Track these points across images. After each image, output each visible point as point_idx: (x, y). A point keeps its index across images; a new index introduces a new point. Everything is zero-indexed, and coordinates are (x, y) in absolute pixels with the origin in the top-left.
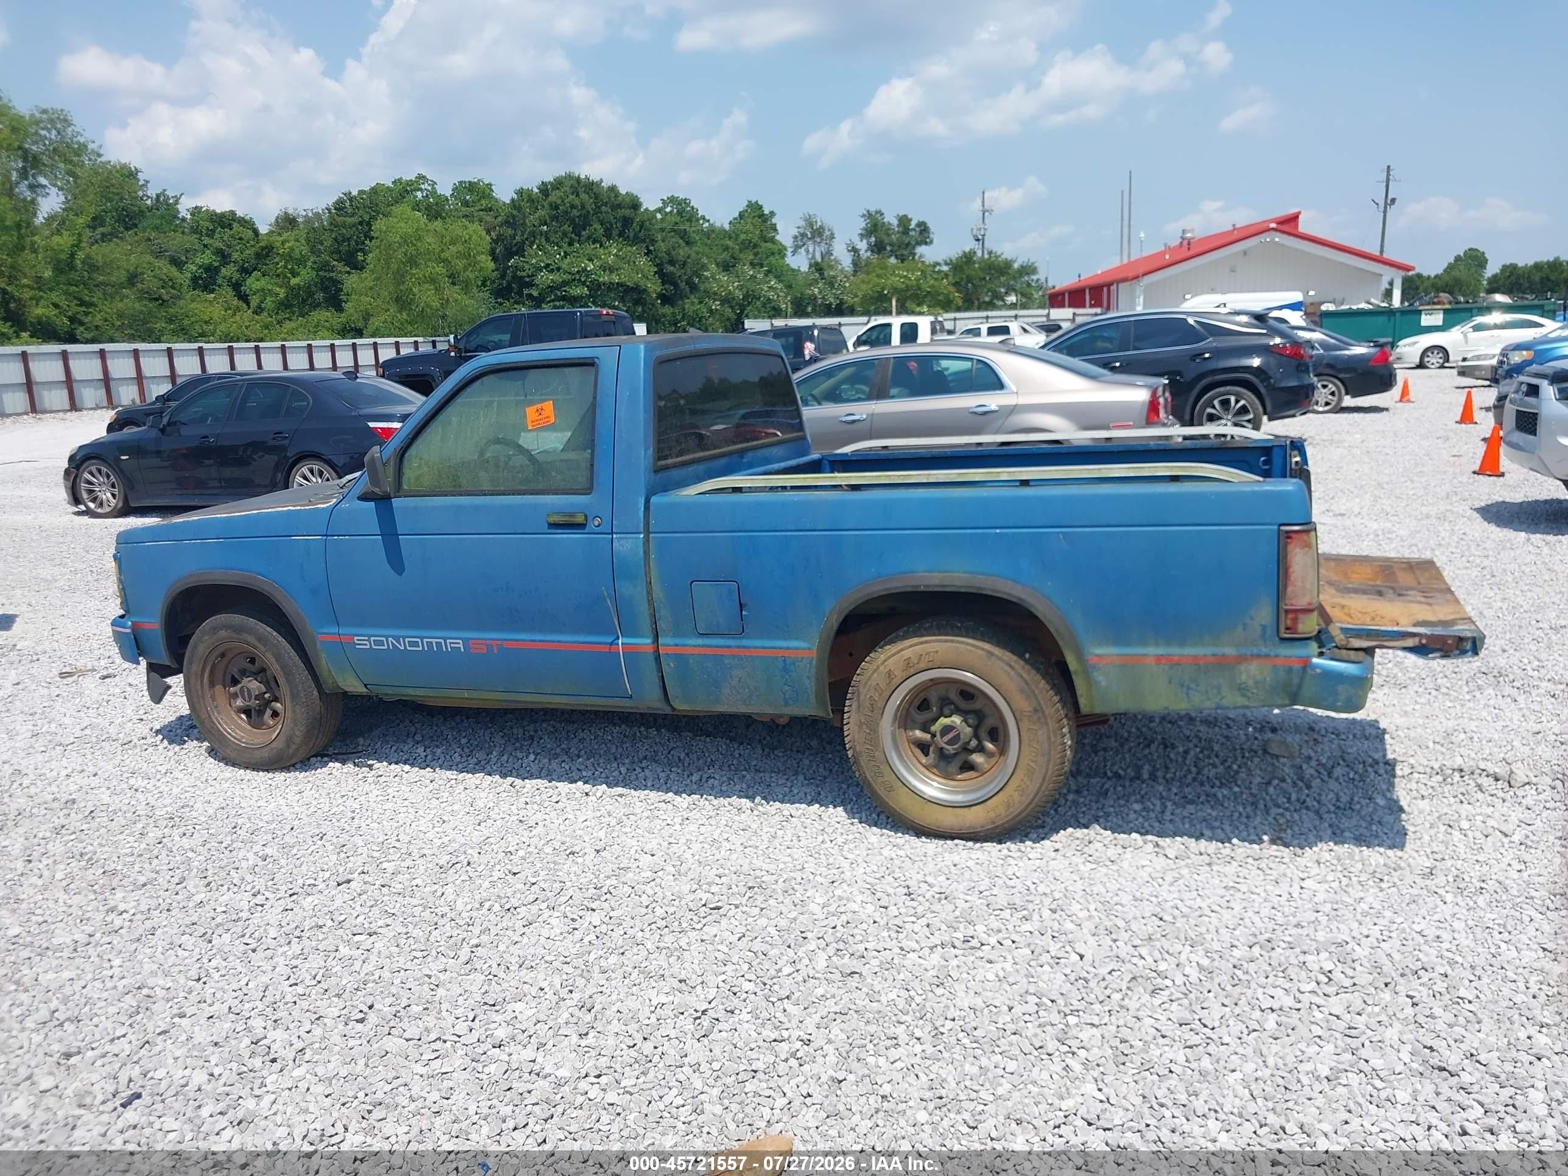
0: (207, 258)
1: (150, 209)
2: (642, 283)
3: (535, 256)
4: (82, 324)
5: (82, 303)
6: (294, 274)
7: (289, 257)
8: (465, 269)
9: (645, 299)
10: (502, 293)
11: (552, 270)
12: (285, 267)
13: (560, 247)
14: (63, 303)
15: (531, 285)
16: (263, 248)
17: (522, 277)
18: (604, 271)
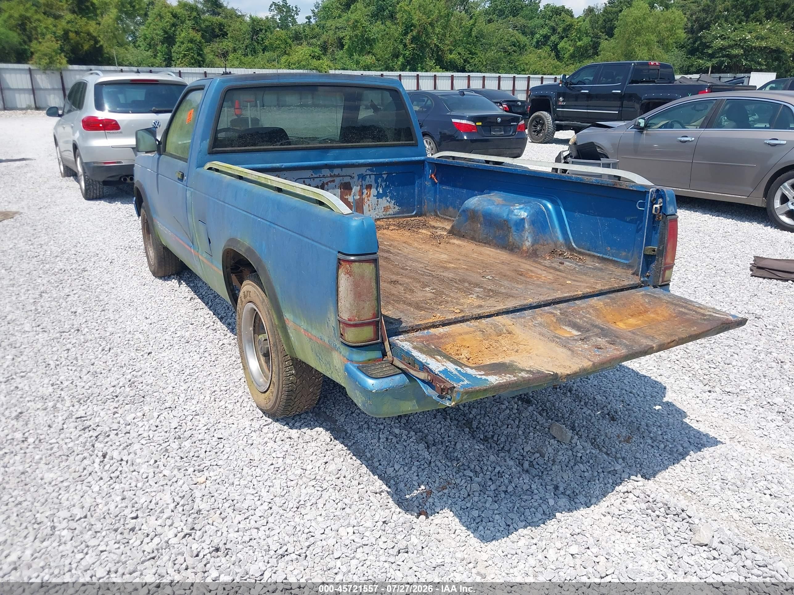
0: (545, 31)
1: (526, 6)
2: (782, 48)
3: (716, 30)
4: (469, 63)
5: (471, 53)
6: (580, 39)
7: (579, 30)
8: (668, 37)
9: (782, 57)
10: (692, 52)
11: (725, 38)
12: (576, 36)
13: (732, 25)
14: (463, 53)
15: (709, 47)
16: (567, 26)
17: (705, 43)
18: (757, 39)
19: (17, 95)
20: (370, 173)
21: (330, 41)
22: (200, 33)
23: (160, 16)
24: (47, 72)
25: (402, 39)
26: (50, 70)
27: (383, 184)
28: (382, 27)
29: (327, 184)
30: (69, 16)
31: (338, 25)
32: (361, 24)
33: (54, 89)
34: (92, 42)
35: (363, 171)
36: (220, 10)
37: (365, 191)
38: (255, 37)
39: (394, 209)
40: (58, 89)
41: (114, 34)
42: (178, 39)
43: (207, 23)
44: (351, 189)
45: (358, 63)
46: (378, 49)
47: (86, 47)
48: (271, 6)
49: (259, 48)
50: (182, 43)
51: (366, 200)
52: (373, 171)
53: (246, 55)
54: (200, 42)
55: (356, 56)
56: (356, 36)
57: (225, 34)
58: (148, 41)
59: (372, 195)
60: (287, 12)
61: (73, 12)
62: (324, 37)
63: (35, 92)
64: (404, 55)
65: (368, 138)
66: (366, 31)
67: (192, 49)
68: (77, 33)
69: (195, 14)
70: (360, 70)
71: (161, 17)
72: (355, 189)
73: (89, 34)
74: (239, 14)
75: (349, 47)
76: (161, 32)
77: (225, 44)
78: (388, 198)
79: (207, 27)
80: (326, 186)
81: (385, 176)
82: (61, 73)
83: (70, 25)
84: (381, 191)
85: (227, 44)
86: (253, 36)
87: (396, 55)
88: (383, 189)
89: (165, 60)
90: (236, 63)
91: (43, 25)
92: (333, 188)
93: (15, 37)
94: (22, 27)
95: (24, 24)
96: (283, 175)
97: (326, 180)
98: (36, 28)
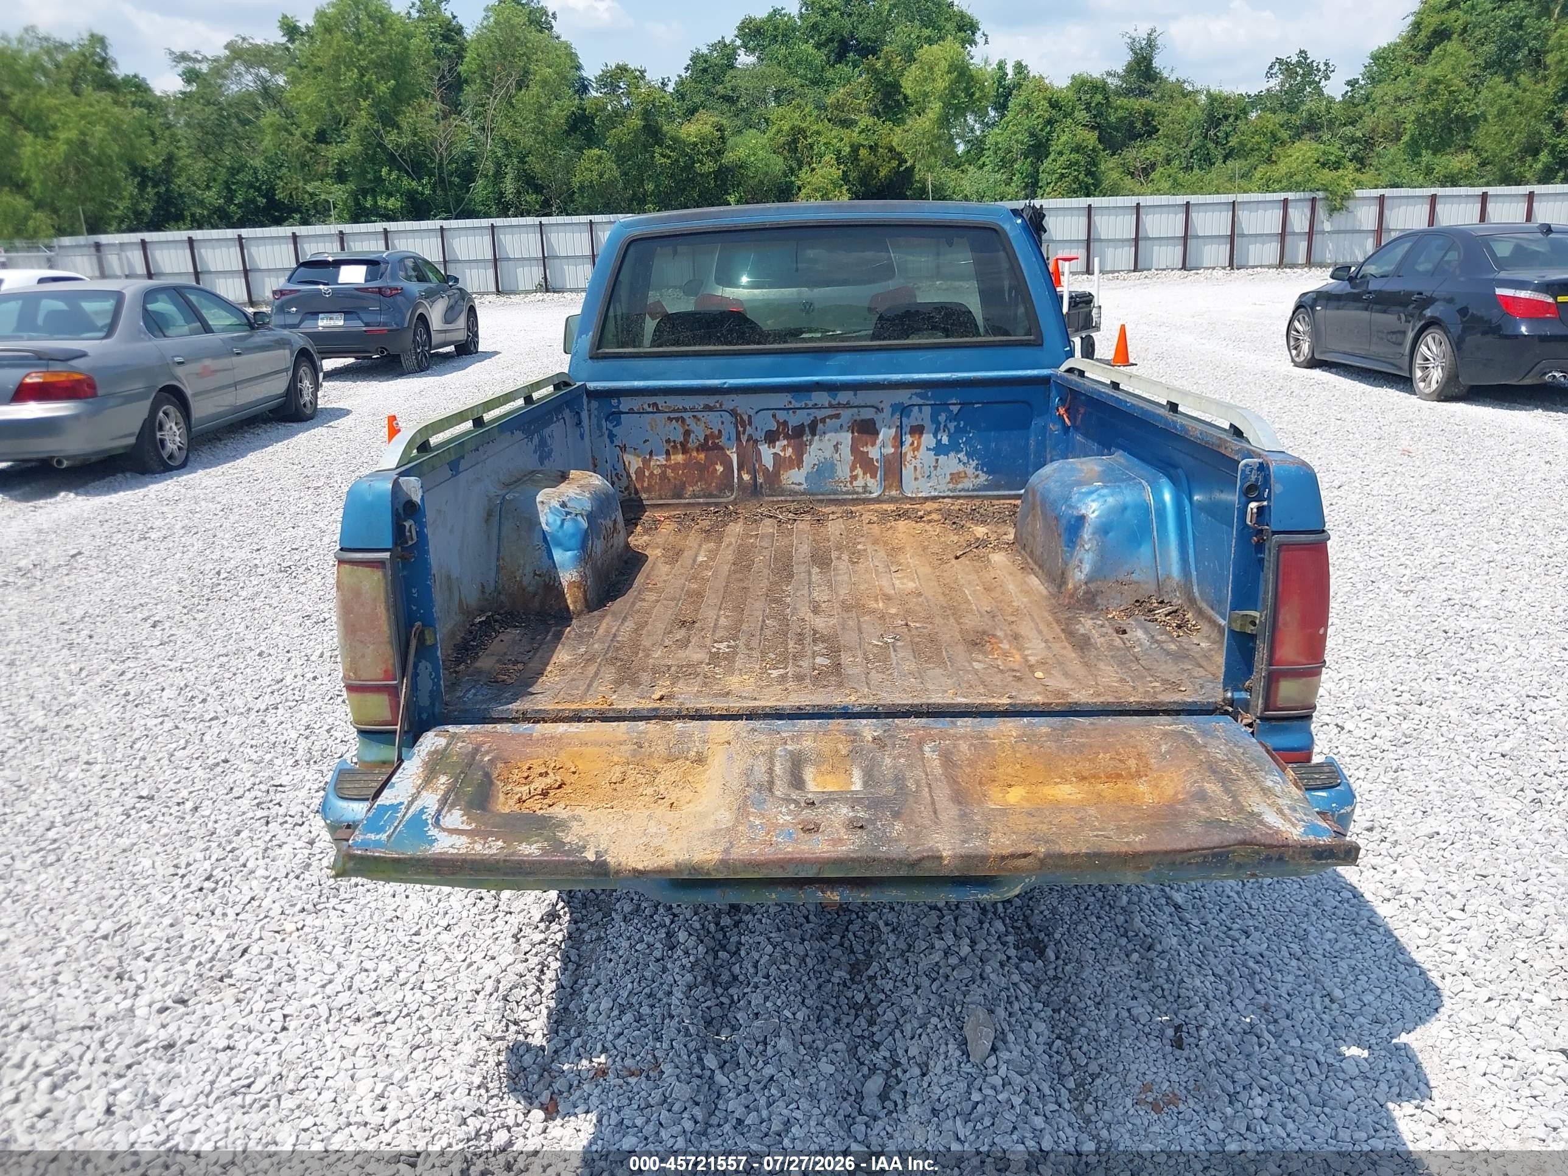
20: (921, 402)
21: (1381, 128)
22: (1096, 133)
23: (1028, 107)
25: (1553, 112)
27: (952, 426)
28: (1507, 88)
29: (823, 420)
30: (865, 120)
31: (1401, 92)
32: (1447, 87)
34: (895, 163)
35: (903, 397)
36: (1149, 86)
37: (908, 439)
38: (1212, 133)
39: (974, 477)
41: (932, 147)
42: (1054, 148)
43: (1121, 113)
44: (877, 433)
45: (1429, 171)
46: (1486, 136)
47: (883, 173)
48: (1271, 68)
49: (1218, 153)
50: (1061, 153)
51: (909, 457)
52: (928, 399)
53: (1189, 168)
54: (1093, 150)
55: (1426, 156)
56: (1433, 112)
57: (1152, 132)
58: (1001, 153)
59: (923, 448)
60: (1303, 76)
61: (877, 114)
62: (1369, 121)
64: (1554, 146)
65: (919, 330)
66: (1457, 102)
67: (1077, 163)
68: (873, 149)
69: (1099, 97)
70: (1433, 185)
71: (1031, 110)
72: (886, 434)
73: (891, 149)
74: (1190, 88)
75: (1412, 137)
76: (1024, 137)
77: (1150, 149)
78: (961, 455)
79: (1121, 120)
80: (820, 426)
81: (955, 409)
83: (863, 136)
84: (945, 440)
85: (1155, 149)
86: (1208, 130)
87: (1534, 151)
88: (950, 436)
89: (1025, 188)
90: (1166, 185)
91: (823, 140)
92: (836, 431)
93: (778, 164)
94: (792, 146)
95: (795, 141)
96: (729, 402)
97: (820, 414)
98: (811, 146)
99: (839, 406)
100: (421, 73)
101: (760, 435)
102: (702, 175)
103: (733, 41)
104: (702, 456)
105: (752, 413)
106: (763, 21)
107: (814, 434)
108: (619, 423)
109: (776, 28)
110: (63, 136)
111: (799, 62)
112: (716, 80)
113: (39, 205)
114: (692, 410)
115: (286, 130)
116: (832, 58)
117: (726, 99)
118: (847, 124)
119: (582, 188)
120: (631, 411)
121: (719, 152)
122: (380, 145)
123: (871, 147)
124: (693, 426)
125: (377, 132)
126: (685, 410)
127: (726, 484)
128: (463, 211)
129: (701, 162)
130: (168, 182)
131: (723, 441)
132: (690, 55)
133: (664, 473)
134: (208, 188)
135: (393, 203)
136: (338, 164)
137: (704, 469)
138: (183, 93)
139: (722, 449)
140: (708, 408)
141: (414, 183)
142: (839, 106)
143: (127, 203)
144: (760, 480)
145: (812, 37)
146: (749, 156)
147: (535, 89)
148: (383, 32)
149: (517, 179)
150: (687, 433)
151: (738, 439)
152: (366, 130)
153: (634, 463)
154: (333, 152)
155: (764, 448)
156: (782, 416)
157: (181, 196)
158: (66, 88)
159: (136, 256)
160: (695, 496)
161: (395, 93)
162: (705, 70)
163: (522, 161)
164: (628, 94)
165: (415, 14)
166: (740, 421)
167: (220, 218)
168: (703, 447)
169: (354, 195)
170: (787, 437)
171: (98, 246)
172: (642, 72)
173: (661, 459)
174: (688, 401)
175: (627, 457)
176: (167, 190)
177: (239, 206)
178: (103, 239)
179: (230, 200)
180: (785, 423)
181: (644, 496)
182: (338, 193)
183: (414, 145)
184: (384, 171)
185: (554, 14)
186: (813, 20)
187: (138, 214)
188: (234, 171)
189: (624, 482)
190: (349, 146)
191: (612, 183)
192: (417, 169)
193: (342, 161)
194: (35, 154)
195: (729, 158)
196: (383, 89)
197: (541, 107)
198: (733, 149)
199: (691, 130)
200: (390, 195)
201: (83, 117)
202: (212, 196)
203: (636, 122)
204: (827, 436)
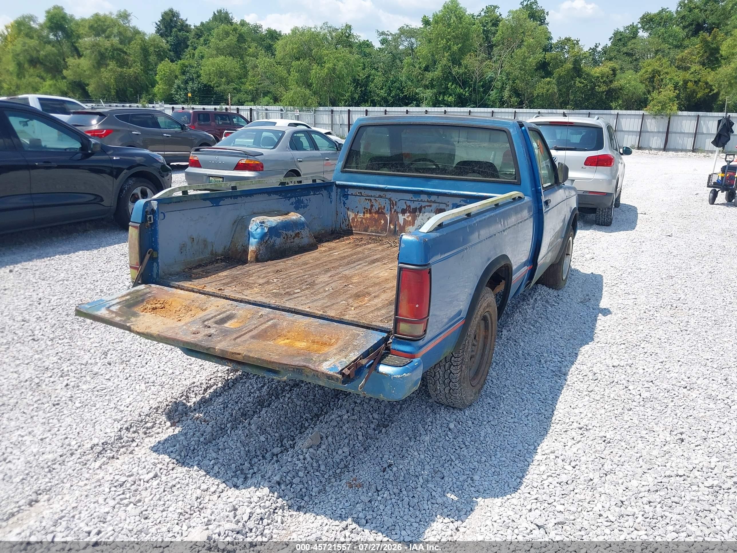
19: (626, 136)
20: (464, 204)
24: (657, 117)
26: (661, 115)
29: (425, 207)
30: (695, 67)
33: (659, 132)
34: (707, 91)
35: (457, 201)
40: (662, 132)
41: (730, 82)
47: (699, 96)
61: (703, 64)
63: (642, 134)
73: (707, 83)
80: (423, 209)
82: (670, 118)
83: (692, 75)
91: (668, 77)
92: (429, 212)
93: (642, 88)
94: (651, 79)
95: (653, 77)
96: (389, 195)
97: (424, 204)
98: (662, 80)
99: (431, 202)
100: (476, 42)
101: (399, 210)
102: (599, 93)
103: (637, 25)
104: (377, 216)
105: (397, 200)
106: (655, 15)
107: (420, 212)
108: (347, 199)
109: (661, 19)
110: (327, 66)
111: (670, 36)
112: (624, 45)
113: (315, 93)
114: (374, 196)
115: (413, 65)
116: (690, 34)
117: (627, 54)
118: (686, 69)
119: (538, 96)
120: (352, 195)
121: (611, 82)
122: (450, 73)
123: (695, 82)
124: (374, 203)
125: (450, 67)
126: (371, 196)
127: (384, 229)
128: (482, 104)
129: (599, 86)
130: (367, 85)
131: (385, 211)
132: (613, 32)
133: (362, 221)
134: (382, 89)
135: (450, 99)
136: (431, 80)
137: (377, 221)
138: (379, 48)
139: (384, 214)
140: (380, 197)
141: (462, 90)
142: (683, 60)
143: (349, 94)
144: (397, 229)
145: (682, 23)
146: (626, 84)
147: (524, 49)
148: (461, 23)
149: (510, 90)
150: (372, 206)
151: (391, 210)
152: (445, 65)
153: (351, 215)
154: (429, 75)
155: (400, 215)
156: (408, 203)
157: (370, 92)
158: (333, 47)
159: (346, 116)
160: (372, 232)
161: (460, 49)
162: (620, 40)
163: (514, 83)
164: (568, 52)
165: (483, 14)
166: (392, 204)
167: (385, 102)
168: (377, 212)
169: (435, 94)
170: (410, 212)
171: (332, 111)
172: (577, 41)
173: (361, 215)
174: (373, 193)
175: (349, 213)
176: (365, 89)
177: (393, 97)
178: (335, 108)
179: (389, 95)
180: (410, 206)
181: (354, 229)
182: (429, 93)
183: (465, 73)
184: (450, 84)
185: (547, 13)
186: (682, 14)
187: (353, 99)
188: (393, 82)
189: (347, 223)
190: (437, 73)
191: (553, 94)
192: (464, 84)
193: (432, 79)
194: (316, 73)
195: (615, 84)
196: (455, 48)
197: (525, 58)
198: (618, 80)
199: (596, 71)
200: (451, 95)
201: (336, 58)
202: (383, 93)
203: (569, 65)
204: (426, 214)
